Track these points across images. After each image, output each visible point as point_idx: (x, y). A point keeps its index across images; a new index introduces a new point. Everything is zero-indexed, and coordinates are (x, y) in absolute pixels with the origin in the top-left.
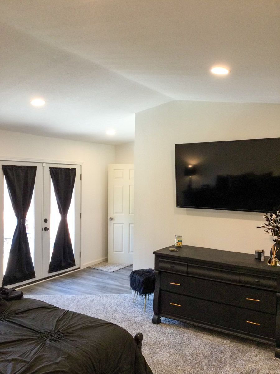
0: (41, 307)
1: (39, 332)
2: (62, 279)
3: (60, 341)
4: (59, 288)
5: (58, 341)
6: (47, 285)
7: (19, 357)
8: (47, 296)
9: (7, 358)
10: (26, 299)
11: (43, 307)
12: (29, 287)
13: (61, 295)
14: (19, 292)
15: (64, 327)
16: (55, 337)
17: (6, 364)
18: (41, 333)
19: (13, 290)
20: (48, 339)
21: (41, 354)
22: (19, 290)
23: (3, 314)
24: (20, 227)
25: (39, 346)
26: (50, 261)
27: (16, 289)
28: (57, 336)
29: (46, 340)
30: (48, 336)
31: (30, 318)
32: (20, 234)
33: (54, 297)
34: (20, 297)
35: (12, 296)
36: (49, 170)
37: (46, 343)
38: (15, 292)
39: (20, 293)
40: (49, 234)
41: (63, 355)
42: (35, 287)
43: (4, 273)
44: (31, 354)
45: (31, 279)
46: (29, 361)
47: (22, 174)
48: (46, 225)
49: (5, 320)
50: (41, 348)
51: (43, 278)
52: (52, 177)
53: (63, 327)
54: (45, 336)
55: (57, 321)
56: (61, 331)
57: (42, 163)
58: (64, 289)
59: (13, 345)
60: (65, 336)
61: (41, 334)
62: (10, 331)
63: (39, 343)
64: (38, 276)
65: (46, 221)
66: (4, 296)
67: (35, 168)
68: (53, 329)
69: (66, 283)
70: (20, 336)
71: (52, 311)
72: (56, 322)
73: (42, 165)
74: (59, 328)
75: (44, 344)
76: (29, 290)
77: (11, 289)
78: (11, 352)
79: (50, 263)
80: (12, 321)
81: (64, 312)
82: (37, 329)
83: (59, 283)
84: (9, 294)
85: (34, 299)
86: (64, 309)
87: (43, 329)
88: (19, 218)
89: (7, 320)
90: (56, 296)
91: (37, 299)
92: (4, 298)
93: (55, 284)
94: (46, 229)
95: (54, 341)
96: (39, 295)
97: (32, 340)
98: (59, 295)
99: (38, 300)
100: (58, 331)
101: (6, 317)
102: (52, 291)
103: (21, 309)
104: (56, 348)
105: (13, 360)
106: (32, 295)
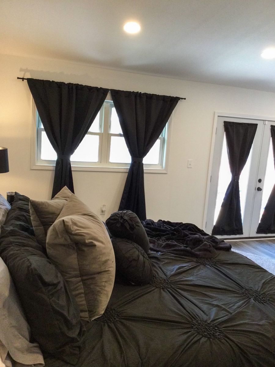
0: (247, 265)
1: (244, 288)
2: (270, 243)
3: (264, 304)
4: (266, 251)
5: (262, 303)
6: (254, 244)
7: (222, 305)
8: (253, 255)
9: (212, 302)
10: (233, 252)
11: (249, 265)
12: (236, 241)
13: (267, 258)
14: (226, 244)
15: (271, 292)
16: (260, 299)
17: (210, 307)
18: (246, 289)
19: (222, 241)
20: (253, 298)
21: (244, 310)
22: (227, 242)
23: (211, 260)
24: (234, 184)
25: (243, 301)
26: (260, 222)
27: (225, 241)
28: (262, 299)
29: (250, 298)
30: (253, 295)
31: (236, 272)
32: (233, 190)
33: (260, 258)
34: (228, 249)
35: (221, 246)
36: (270, 128)
37: (250, 301)
38: (223, 242)
39: (228, 245)
40: (261, 194)
41: (267, 320)
42: (242, 243)
43: (214, 224)
44: (235, 306)
45: (238, 234)
46: (231, 312)
47: (242, 131)
48: (259, 185)
49: (212, 266)
50: (244, 305)
51: (250, 236)
52: (272, 136)
53: (269, 291)
54: (250, 294)
55: (264, 283)
56: (268, 294)
57: (264, 120)
58: (271, 253)
59: (218, 292)
60: (270, 301)
61: (246, 291)
62: (216, 278)
63: (243, 299)
64: (246, 234)
65: (260, 181)
66: (214, 244)
67: (255, 126)
68: (259, 290)
69: (273, 247)
70: (225, 285)
71: (259, 271)
72: (262, 284)
73: (264, 123)
74: (265, 291)
75: (248, 302)
76: (237, 245)
77: (220, 239)
78: (215, 297)
79: (260, 224)
80: (219, 269)
81: (272, 276)
82: (242, 284)
83: (266, 246)
84: (218, 243)
85: (241, 255)
86: (271, 273)
87: (248, 287)
88: (234, 175)
89: (214, 266)
90: (262, 258)
91: (245, 255)
92: (213, 246)
93: (261, 246)
94: (259, 189)
95: (259, 302)
96: (244, 251)
97: (237, 294)
98: (266, 257)
99: (245, 257)
100: (263, 294)
101: (214, 264)
102: (258, 252)
103: (229, 261)
104: (260, 310)
105: (217, 306)
106: (238, 250)
